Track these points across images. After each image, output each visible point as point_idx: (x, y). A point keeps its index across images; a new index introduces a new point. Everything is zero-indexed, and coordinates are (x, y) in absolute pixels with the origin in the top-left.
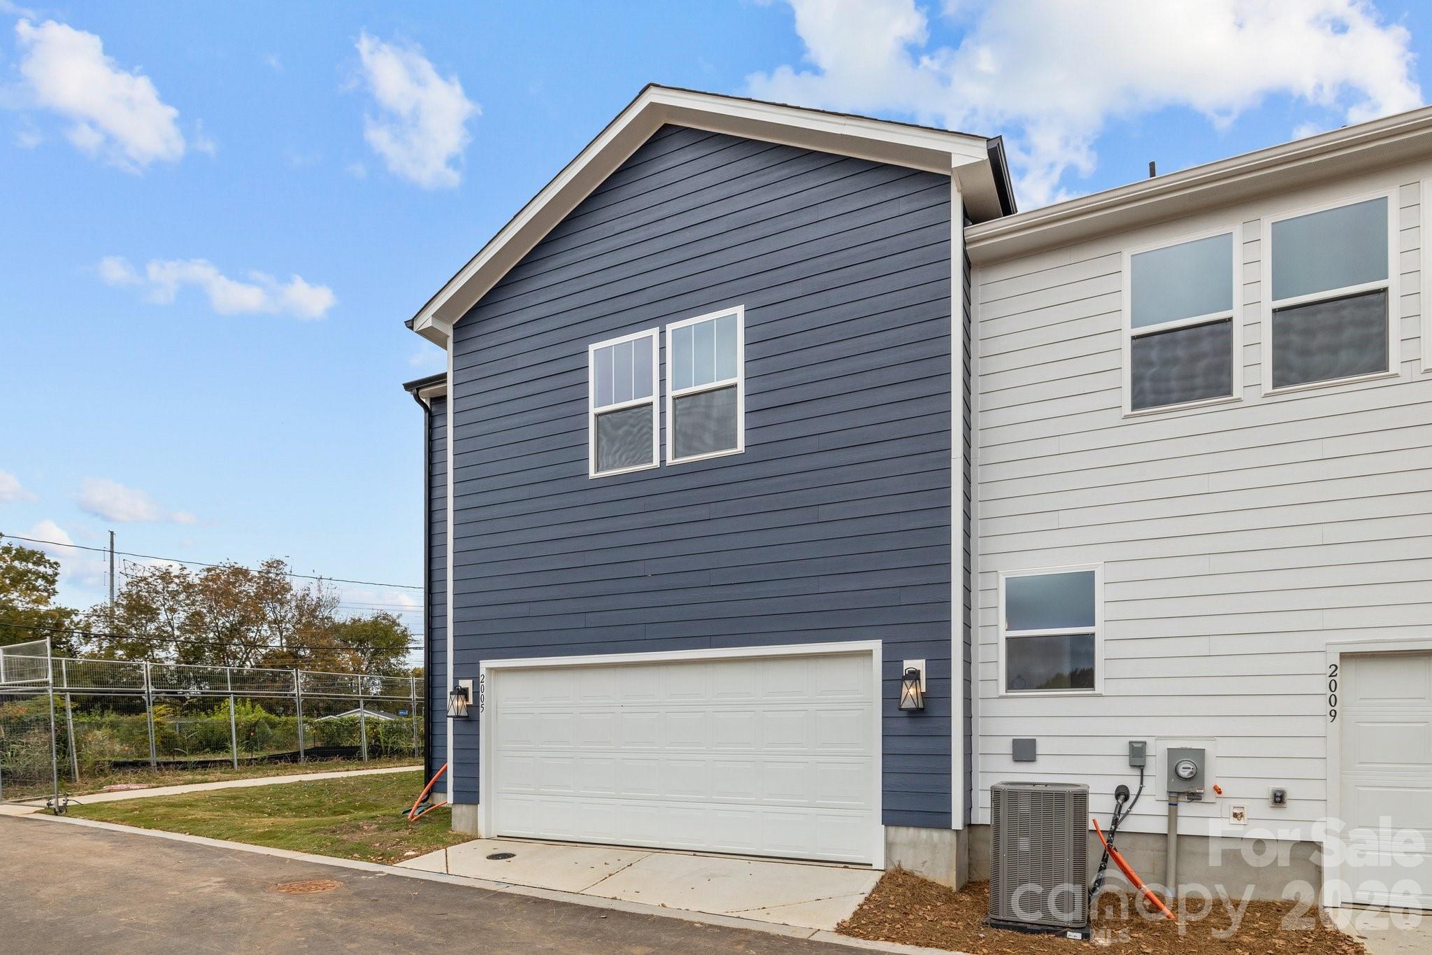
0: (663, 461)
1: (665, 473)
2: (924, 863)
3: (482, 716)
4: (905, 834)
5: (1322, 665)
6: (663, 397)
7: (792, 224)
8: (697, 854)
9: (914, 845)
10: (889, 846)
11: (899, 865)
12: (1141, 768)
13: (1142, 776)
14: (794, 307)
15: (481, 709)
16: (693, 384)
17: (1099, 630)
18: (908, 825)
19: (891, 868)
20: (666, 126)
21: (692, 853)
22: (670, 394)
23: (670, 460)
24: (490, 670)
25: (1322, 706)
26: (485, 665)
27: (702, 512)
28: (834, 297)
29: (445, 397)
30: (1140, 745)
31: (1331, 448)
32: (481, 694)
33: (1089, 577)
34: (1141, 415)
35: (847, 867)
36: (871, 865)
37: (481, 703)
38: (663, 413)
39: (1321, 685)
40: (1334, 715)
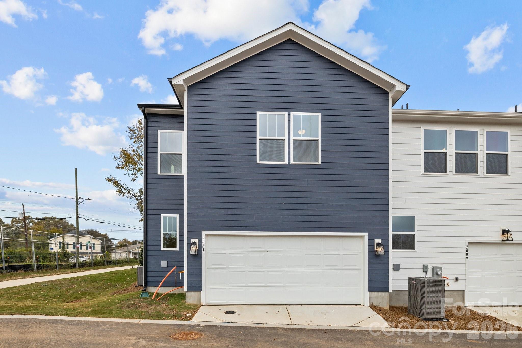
0: (289, 162)
1: (289, 166)
2: (380, 303)
3: (203, 254)
4: (375, 294)
5: (465, 245)
6: (289, 138)
7: (338, 90)
8: (302, 305)
9: (377, 297)
10: (370, 298)
11: (372, 304)
12: (426, 272)
13: (426, 274)
14: (339, 119)
15: (203, 251)
16: (301, 136)
17: (416, 233)
18: (375, 291)
19: (370, 305)
20: (290, 39)
21: (300, 305)
22: (292, 138)
23: (292, 162)
24: (207, 235)
25: (464, 256)
26: (204, 233)
27: (305, 183)
28: (352, 119)
29: (183, 116)
30: (427, 266)
31: (467, 191)
32: (202, 245)
33: (413, 218)
34: (426, 174)
35: (357, 306)
36: (361, 305)
37: (202, 249)
38: (289, 144)
39: (464, 250)
40: (467, 258)
